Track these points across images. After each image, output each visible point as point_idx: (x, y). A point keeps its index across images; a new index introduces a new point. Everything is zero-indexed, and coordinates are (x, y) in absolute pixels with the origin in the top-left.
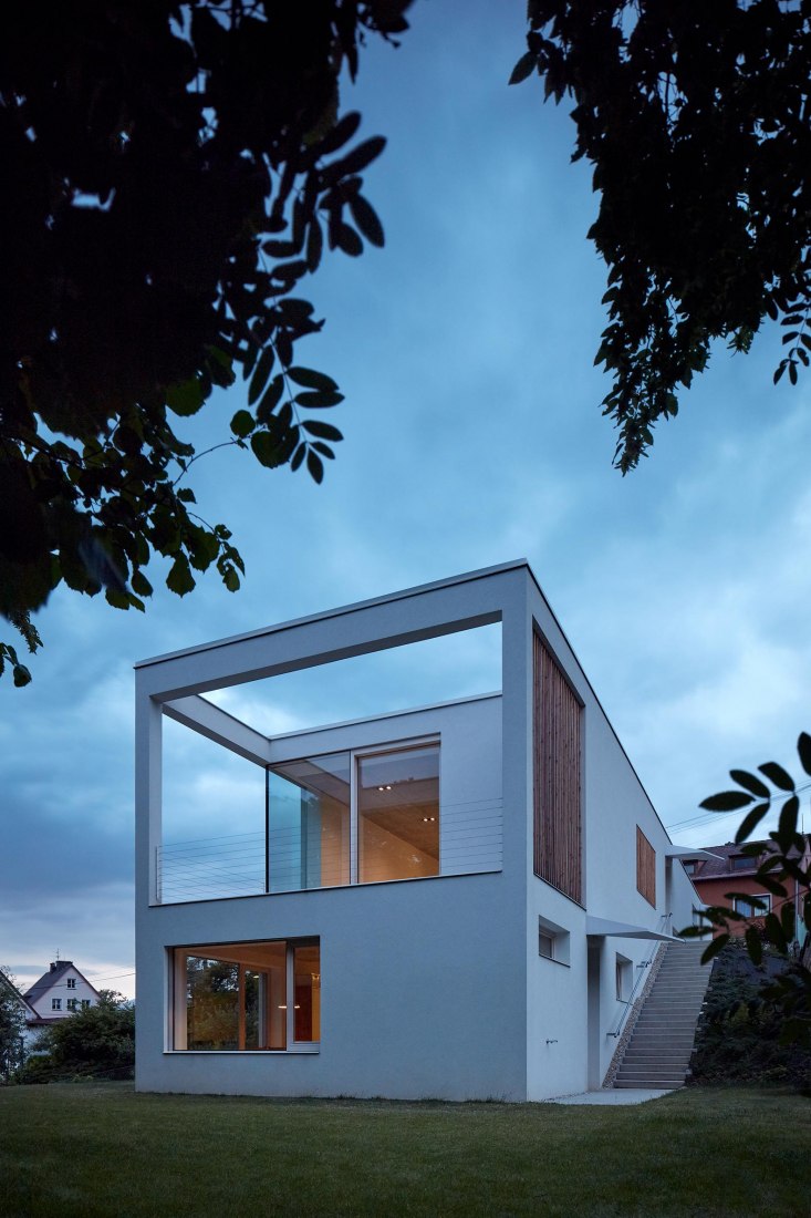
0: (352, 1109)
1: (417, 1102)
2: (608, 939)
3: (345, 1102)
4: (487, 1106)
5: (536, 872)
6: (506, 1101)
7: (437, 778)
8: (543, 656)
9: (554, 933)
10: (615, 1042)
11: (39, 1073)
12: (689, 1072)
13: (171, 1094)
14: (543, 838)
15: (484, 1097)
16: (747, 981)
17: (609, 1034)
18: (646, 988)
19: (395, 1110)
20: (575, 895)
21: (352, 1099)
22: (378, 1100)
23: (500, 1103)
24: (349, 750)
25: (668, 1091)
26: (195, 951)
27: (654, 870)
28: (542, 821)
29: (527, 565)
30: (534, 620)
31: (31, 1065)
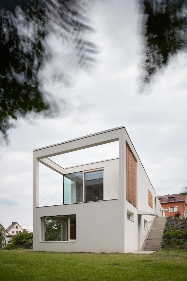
0: (84, 255)
1: (99, 253)
2: (142, 215)
3: (82, 253)
4: (116, 254)
5: (126, 199)
6: (120, 253)
7: (103, 178)
8: (128, 149)
9: (130, 214)
10: (144, 240)
11: (10, 247)
12: (161, 247)
13: (41, 251)
14: (128, 192)
15: (115, 252)
16: (174, 226)
17: (142, 238)
18: (150, 227)
19: (94, 255)
20: (135, 205)
21: (84, 253)
22: (90, 253)
23: (118, 253)
24: (83, 171)
25: (156, 251)
26: (47, 218)
27: (152, 200)
28: (128, 187)
29: (124, 127)
30: (126, 140)
31: (8, 246)
